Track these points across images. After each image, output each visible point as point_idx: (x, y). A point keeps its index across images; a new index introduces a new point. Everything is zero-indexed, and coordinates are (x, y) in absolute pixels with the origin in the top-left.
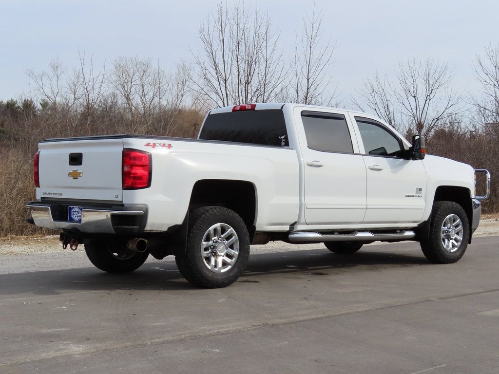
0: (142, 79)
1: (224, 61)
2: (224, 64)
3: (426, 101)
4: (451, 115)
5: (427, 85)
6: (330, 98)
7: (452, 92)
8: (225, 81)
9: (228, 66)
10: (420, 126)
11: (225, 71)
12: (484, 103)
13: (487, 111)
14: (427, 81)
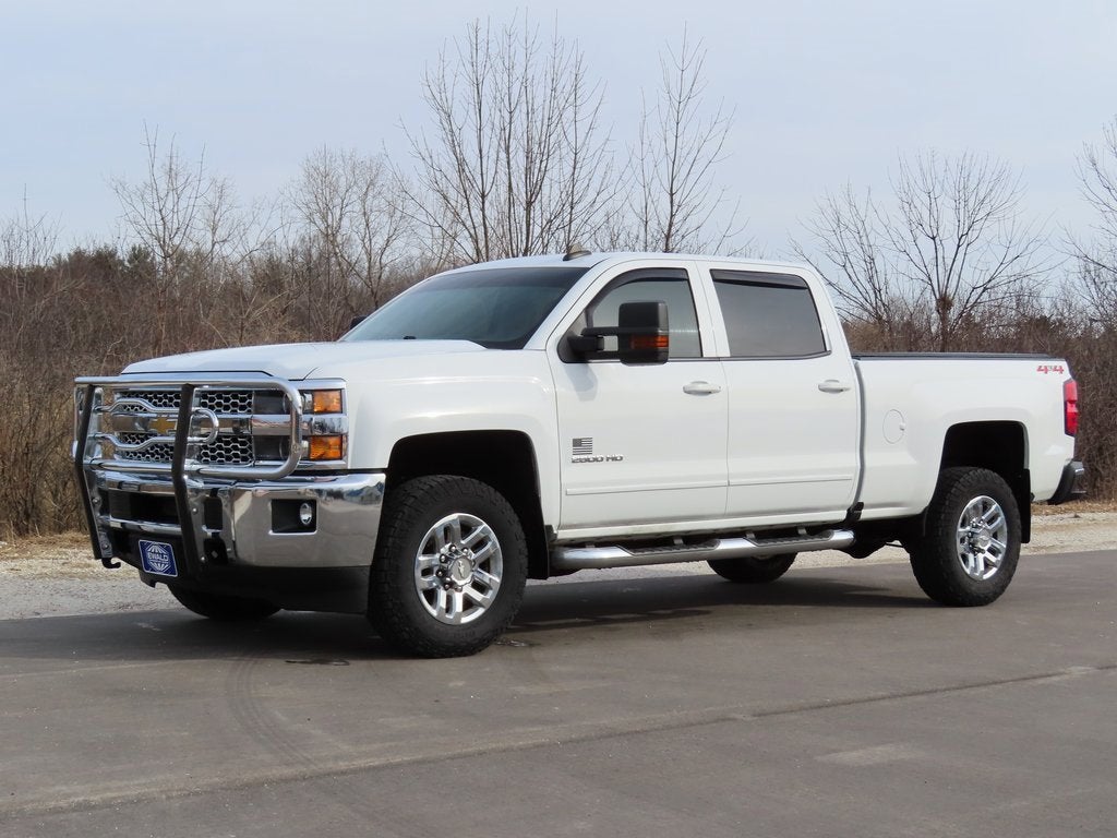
0: (364, 201)
1: (481, 151)
2: (481, 158)
3: (959, 246)
4: (1019, 277)
5: (962, 211)
6: (720, 236)
7: (1015, 227)
8: (483, 196)
9: (490, 165)
10: (944, 303)
11: (482, 175)
12: (1096, 251)
13: (1103, 270)
14: (960, 202)
